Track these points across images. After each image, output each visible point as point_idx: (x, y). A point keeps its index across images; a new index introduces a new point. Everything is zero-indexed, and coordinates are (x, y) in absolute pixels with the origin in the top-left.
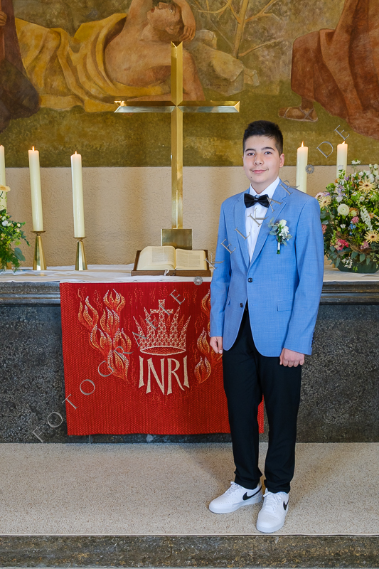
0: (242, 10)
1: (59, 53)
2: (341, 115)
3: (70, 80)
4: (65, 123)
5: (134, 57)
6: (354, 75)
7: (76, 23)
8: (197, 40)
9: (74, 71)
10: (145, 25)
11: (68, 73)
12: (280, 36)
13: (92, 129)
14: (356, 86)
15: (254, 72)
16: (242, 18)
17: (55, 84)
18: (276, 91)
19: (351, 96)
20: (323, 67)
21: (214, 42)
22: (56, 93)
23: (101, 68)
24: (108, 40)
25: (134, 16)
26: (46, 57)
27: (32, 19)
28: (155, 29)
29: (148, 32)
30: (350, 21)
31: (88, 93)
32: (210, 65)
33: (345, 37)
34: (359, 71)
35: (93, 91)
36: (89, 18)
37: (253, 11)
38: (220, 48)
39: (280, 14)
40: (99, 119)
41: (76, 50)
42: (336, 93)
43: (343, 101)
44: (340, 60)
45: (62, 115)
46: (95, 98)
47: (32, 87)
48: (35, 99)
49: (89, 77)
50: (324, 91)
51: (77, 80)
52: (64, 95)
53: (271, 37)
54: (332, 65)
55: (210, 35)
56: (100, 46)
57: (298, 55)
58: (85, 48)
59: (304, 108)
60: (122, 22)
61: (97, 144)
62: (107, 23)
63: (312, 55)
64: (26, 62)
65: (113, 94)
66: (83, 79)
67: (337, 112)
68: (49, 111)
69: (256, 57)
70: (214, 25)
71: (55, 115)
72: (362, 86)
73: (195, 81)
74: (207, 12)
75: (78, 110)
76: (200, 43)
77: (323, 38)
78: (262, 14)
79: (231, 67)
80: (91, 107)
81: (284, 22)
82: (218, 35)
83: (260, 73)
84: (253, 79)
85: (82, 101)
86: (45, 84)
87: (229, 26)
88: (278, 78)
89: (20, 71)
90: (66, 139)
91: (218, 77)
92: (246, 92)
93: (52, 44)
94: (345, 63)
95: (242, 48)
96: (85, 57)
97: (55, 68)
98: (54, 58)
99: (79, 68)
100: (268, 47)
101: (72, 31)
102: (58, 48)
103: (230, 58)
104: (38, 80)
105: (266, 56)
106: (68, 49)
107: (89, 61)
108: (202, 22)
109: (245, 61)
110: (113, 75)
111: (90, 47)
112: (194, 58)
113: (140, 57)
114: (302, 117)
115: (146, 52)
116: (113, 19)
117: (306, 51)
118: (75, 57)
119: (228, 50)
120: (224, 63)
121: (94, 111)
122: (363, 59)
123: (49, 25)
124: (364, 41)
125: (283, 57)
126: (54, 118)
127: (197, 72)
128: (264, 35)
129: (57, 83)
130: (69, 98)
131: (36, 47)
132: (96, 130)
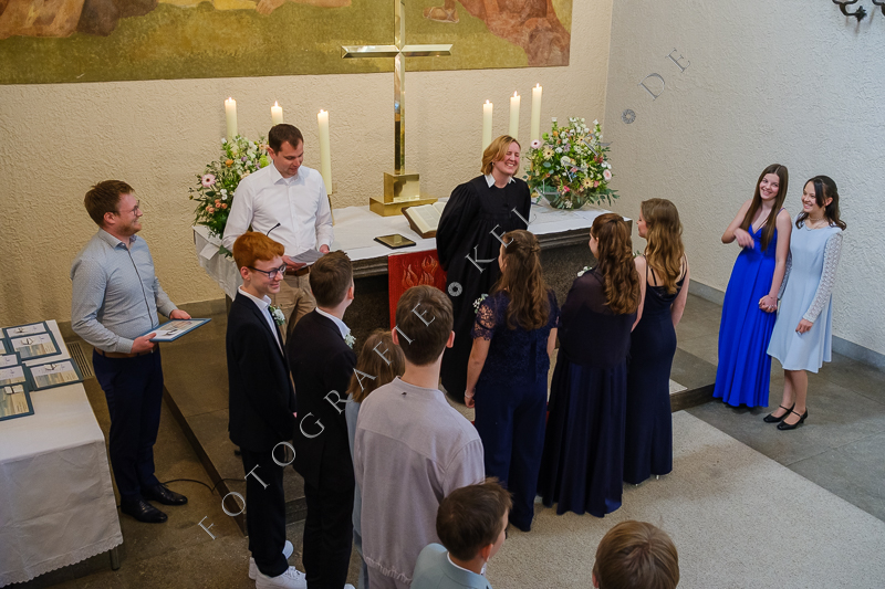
2: (480, 17)
4: (191, 23)
13: (224, 30)
40: (233, 18)
45: (187, 13)
59: (447, 8)
61: (231, 49)
68: (169, 8)
71: (178, 12)
75: (206, 6)
80: (222, 4)
90: (194, 43)
114: (444, 18)
121: (226, 9)
126: (177, 17)
132: (229, 31)
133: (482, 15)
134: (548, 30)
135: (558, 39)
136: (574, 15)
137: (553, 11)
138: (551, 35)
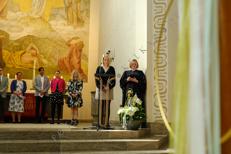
0: (49, 52)
1: (11, 56)
2: (67, 72)
3: (13, 62)
4: (11, 70)
5: (27, 59)
6: (70, 65)
7: (15, 51)
8: (40, 56)
9: (14, 60)
10: (29, 53)
11: (12, 60)
12: (56, 57)
14: (70, 67)
15: (51, 63)
16: (49, 54)
17: (9, 62)
18: (55, 67)
19: (69, 69)
20: (64, 63)
21: (43, 57)
22: (9, 64)
23: (20, 60)
24: (21, 55)
25: (27, 51)
26: (8, 57)
27: (6, 50)
28: (31, 54)
29: (30, 54)
30: (69, 56)
31: (16, 64)
32: (42, 61)
33: (68, 59)
34: (71, 65)
35: (17, 64)
36: (18, 51)
37: (51, 52)
38: (44, 58)
39: (56, 54)
41: (15, 56)
42: (66, 68)
43: (68, 70)
44: (67, 62)
45: (10, 68)
46: (18, 65)
47: (4, 62)
48: (5, 64)
49: (17, 61)
50: (64, 68)
51: (14, 62)
52: (11, 64)
53: (54, 57)
54: (66, 63)
55: (42, 56)
56: (20, 56)
57: (59, 61)
58: (17, 56)
59: (60, 70)
60: (25, 52)
62: (21, 52)
63: (62, 61)
64: (4, 57)
65: (22, 65)
66: (15, 62)
67: (67, 71)
68: (8, 67)
69: (51, 61)
70: (43, 54)
72: (71, 67)
73: (39, 64)
74: (42, 52)
75: (14, 67)
76: (40, 57)
77: (64, 58)
78: (53, 53)
79: (46, 62)
80: (17, 67)
81: (57, 55)
82: (44, 56)
83: (52, 63)
84: (50, 64)
85: (15, 66)
86: (7, 62)
87: (46, 55)
88: (55, 65)
89: (2, 59)
91: (43, 64)
92: (49, 67)
93: (10, 55)
94: (68, 63)
95: (48, 59)
96: (16, 58)
97: (10, 59)
98: (9, 57)
99: (15, 60)
100: (54, 59)
101: (14, 53)
102: (11, 55)
103: (46, 60)
104: (6, 61)
105: (53, 61)
106: (13, 56)
107: (17, 59)
108: (41, 53)
109: (49, 61)
110: (22, 61)
111: (18, 56)
112: (39, 60)
113: (28, 59)
115: (29, 58)
116: (23, 51)
117: (61, 60)
118: (14, 57)
119: (46, 59)
120: (45, 61)
122: (72, 63)
123: (9, 51)
124: (72, 60)
125: (56, 61)
126: (8, 69)
127: (39, 62)
128: (53, 57)
129: (10, 62)
130: (12, 65)
131: (6, 55)
133: (68, 72)
134: (82, 76)
135: (85, 78)
136: (88, 73)
137: (83, 72)
138: (83, 77)
